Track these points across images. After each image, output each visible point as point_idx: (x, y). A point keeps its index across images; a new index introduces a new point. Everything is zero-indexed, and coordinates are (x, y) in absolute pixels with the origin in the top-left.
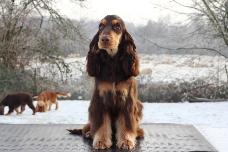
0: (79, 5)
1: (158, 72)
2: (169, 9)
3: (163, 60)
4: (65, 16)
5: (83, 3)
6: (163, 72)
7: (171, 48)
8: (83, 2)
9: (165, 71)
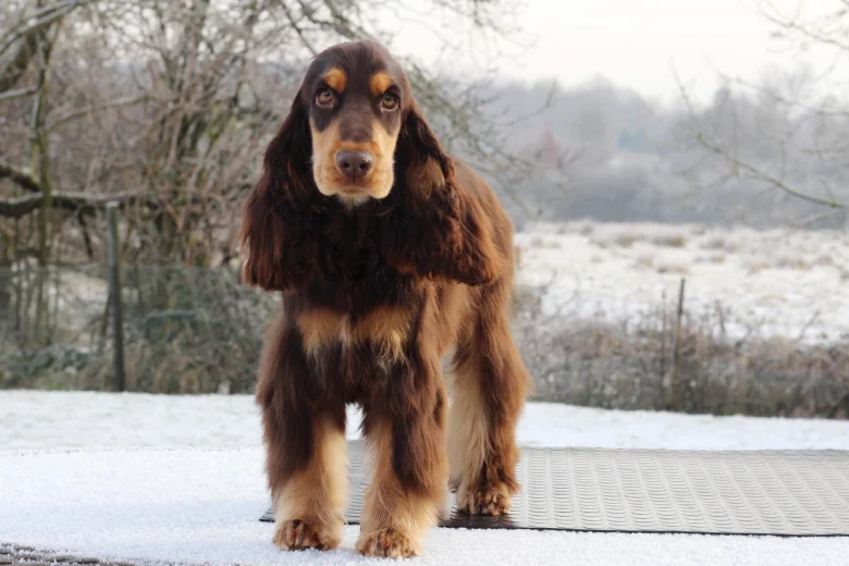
0: (469, 16)
1: (765, 298)
2: (833, 42)
3: (783, 251)
4: (407, 59)
5: (486, 11)
6: (784, 300)
7: (838, 202)
8: (487, 6)
9: (793, 297)
